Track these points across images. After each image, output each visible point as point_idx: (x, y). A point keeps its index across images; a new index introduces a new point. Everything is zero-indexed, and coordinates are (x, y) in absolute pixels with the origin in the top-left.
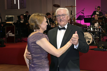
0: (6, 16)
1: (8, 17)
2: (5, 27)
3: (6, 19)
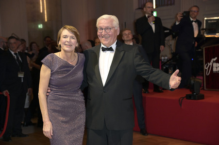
0: (206, 19)
1: (209, 22)
2: (202, 47)
3: (205, 27)
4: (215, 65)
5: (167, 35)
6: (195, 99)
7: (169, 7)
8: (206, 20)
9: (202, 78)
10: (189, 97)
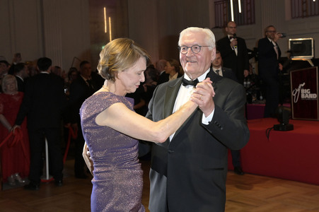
1: (294, 43)
3: (290, 49)
4: (303, 91)
5: (250, 57)
6: (283, 130)
7: (250, 26)
8: (291, 41)
9: (289, 105)
10: (276, 128)
